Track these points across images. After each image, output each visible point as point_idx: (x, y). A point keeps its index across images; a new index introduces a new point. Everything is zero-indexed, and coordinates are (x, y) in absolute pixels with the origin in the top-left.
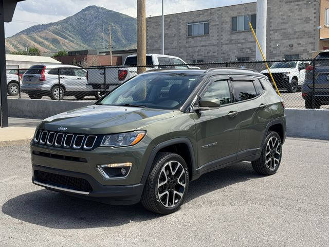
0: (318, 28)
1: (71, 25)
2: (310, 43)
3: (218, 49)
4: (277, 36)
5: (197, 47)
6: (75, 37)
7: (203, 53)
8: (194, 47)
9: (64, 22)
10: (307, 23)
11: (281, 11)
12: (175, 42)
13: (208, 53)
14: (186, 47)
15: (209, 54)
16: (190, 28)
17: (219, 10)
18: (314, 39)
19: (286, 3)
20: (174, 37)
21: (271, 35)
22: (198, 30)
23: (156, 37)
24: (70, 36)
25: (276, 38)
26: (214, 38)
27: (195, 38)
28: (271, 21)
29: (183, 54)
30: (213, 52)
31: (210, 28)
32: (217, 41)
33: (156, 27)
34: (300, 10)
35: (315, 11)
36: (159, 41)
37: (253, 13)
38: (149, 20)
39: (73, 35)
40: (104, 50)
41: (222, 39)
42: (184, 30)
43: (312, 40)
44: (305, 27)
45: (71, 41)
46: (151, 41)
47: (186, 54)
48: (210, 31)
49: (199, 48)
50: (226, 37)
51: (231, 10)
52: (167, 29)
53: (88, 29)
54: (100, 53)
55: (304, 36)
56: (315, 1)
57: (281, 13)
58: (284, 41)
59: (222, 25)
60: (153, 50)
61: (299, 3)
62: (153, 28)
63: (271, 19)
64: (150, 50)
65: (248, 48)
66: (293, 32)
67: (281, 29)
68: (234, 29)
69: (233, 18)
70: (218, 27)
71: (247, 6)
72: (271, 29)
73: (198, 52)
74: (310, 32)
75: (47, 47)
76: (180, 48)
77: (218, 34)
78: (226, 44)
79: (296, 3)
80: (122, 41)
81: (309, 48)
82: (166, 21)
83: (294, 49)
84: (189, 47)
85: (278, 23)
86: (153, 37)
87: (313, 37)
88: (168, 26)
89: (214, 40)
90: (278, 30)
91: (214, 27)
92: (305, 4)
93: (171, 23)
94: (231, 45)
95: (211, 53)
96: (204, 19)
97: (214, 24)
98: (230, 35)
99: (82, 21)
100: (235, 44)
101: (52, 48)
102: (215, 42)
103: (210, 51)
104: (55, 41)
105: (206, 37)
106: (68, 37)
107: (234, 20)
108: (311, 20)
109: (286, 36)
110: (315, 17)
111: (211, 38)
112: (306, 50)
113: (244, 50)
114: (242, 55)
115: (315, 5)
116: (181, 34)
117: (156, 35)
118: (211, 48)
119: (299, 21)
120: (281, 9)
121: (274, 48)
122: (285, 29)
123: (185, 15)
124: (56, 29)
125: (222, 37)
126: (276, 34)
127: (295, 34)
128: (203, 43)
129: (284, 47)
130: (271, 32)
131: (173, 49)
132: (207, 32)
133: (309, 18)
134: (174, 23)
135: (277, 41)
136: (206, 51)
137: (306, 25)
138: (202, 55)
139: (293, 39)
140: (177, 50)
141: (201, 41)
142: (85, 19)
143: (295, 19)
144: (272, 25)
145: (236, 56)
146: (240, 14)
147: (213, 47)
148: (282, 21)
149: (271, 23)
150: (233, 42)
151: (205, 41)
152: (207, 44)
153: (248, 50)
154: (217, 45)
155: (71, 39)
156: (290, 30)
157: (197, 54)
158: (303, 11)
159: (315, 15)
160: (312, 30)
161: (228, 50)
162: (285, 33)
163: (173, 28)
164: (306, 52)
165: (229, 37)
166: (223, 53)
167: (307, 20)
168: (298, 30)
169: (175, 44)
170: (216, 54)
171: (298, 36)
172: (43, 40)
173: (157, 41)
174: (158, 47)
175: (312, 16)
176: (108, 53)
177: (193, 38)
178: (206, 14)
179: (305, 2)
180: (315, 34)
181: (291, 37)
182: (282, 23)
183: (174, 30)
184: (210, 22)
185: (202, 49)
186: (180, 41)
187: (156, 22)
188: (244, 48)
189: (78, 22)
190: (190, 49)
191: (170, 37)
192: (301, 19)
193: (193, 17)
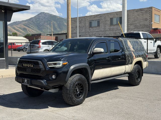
0: (151, 23)
1: (33, 21)
2: (148, 30)
3: (104, 33)
4: (132, 27)
5: (94, 32)
7: (97, 35)
8: (93, 32)
9: (29, 20)
10: (146, 21)
11: (133, 15)
12: (83, 29)
13: (99, 35)
14: (89, 32)
16: (90, 23)
17: (105, 15)
19: (136, 11)
20: (83, 27)
21: (129, 26)
22: (95, 24)
24: (32, 27)
25: (132, 28)
26: (102, 28)
27: (93, 28)
28: (129, 20)
29: (87, 36)
30: (102, 35)
31: (100, 23)
32: (104, 29)
33: (74, 23)
34: (143, 15)
35: (150, 15)
36: (76, 29)
37: (120, 16)
39: (33, 26)
40: (49, 34)
42: (88, 24)
44: (145, 23)
45: (33, 29)
47: (89, 35)
48: (100, 25)
49: (95, 33)
50: (108, 27)
51: (110, 15)
52: (80, 24)
53: (41, 24)
54: (47, 35)
55: (145, 27)
56: (150, 10)
57: (134, 16)
58: (135, 29)
59: (106, 22)
60: (73, 33)
61: (142, 11)
62: (73, 23)
63: (129, 19)
65: (119, 33)
67: (134, 24)
68: (111, 24)
69: (111, 18)
70: (104, 23)
71: (118, 13)
72: (129, 23)
74: (148, 25)
75: (21, 32)
76: (86, 33)
77: (104, 26)
78: (108, 31)
79: (141, 12)
82: (80, 20)
84: (90, 32)
85: (132, 21)
86: (73, 27)
87: (149, 27)
88: (80, 22)
89: (102, 29)
90: (132, 24)
91: (102, 23)
92: (145, 12)
93: (81, 21)
94: (110, 31)
96: (97, 19)
97: (102, 21)
98: (109, 26)
99: (38, 19)
100: (112, 30)
101: (23, 33)
102: (103, 30)
104: (24, 29)
105: (99, 27)
107: (111, 19)
108: (148, 19)
110: (150, 18)
115: (150, 12)
116: (86, 26)
117: (75, 26)
118: (101, 33)
119: (142, 20)
120: (133, 14)
122: (136, 24)
123: (88, 17)
124: (25, 23)
125: (106, 27)
126: (132, 26)
127: (140, 26)
128: (97, 30)
131: (83, 33)
132: (99, 25)
134: (83, 21)
137: (145, 22)
139: (140, 28)
141: (96, 29)
142: (39, 19)
143: (140, 19)
144: (129, 22)
146: (114, 17)
147: (101, 32)
148: (134, 20)
149: (129, 21)
150: (111, 30)
152: (99, 31)
153: (118, 34)
154: (104, 31)
155: (33, 28)
156: (138, 24)
157: (94, 35)
159: (150, 17)
161: (109, 33)
162: (136, 26)
163: (82, 23)
165: (109, 27)
166: (107, 35)
167: (146, 20)
168: (142, 24)
169: (83, 31)
172: (18, 29)
173: (75, 29)
174: (75, 32)
175: (148, 18)
176: (51, 35)
177: (92, 28)
178: (98, 17)
179: (145, 11)
180: (150, 26)
181: (139, 27)
182: (134, 21)
183: (83, 24)
184: (100, 20)
185: (97, 33)
186: (86, 29)
187: (74, 20)
188: (116, 33)
189: (36, 20)
190: (91, 33)
191: (81, 27)
192: (143, 19)
193: (92, 18)
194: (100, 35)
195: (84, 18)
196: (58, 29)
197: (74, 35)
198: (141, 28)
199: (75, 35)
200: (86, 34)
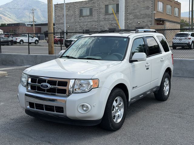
0: (154, 12)
2: (149, 21)
3: (97, 23)
4: (131, 17)
5: (86, 22)
6: (12, 15)
7: (89, 26)
8: (84, 22)
9: (5, 6)
10: (147, 9)
11: (133, 2)
12: (72, 19)
14: (79, 22)
15: (93, 27)
16: (81, 11)
17: (98, 1)
18: (152, 19)
20: (72, 16)
21: (128, 16)
22: (86, 12)
23: (61, 16)
24: (9, 15)
26: (96, 17)
27: (84, 17)
28: (128, 8)
29: (77, 27)
30: (95, 26)
31: (93, 11)
32: (97, 19)
33: (61, 10)
34: (144, 2)
35: (152, 3)
36: (63, 19)
37: (117, 3)
38: (57, 6)
39: (10, 14)
41: (100, 18)
42: (77, 13)
43: (150, 19)
44: (146, 12)
45: (9, 18)
46: (58, 18)
48: (93, 13)
49: (86, 23)
50: (102, 17)
51: (105, 1)
52: (68, 11)
54: (27, 25)
55: (146, 17)
57: (133, 4)
58: (135, 20)
59: (100, 9)
60: (59, 24)
62: (59, 10)
63: (128, 6)
64: (58, 24)
65: (115, 23)
66: (140, 15)
67: (133, 13)
68: (107, 13)
69: (106, 5)
70: (97, 11)
72: (128, 12)
73: (86, 25)
74: (149, 15)
76: (76, 22)
77: (97, 15)
78: (102, 21)
80: (41, 18)
81: (149, 24)
82: (67, 6)
83: (141, 24)
85: (132, 9)
86: (59, 16)
88: (68, 9)
91: (95, 11)
93: (70, 8)
94: (105, 22)
95: (94, 26)
96: (90, 6)
97: (95, 9)
98: (104, 15)
99: (16, 5)
100: (108, 21)
102: (96, 20)
103: (93, 25)
105: (91, 17)
106: (7, 15)
107: (107, 7)
108: (150, 8)
109: (136, 17)
110: (152, 6)
111: (93, 17)
112: (147, 25)
113: (112, 25)
114: (112, 27)
116: (76, 15)
117: (61, 15)
118: (94, 23)
119: (143, 8)
120: (133, 1)
121: (129, 24)
122: (136, 13)
123: (79, 3)
125: (100, 17)
126: (131, 15)
128: (89, 20)
129: (135, 23)
130: (128, 14)
131: (71, 23)
132: (91, 14)
133: (149, 6)
134: (72, 8)
135: (131, 20)
136: (91, 25)
137: (147, 10)
138: (88, 27)
139: (140, 18)
140: (73, 24)
141: (87, 19)
142: (18, 5)
143: (141, 7)
144: (128, 10)
145: (108, 28)
146: (110, 4)
148: (134, 8)
149: (127, 9)
150: (106, 20)
151: (90, 19)
152: (91, 21)
153: (115, 25)
154: (97, 21)
155: (9, 16)
156: (138, 14)
157: (85, 26)
158: (146, 2)
159: (152, 5)
160: (150, 13)
161: (103, 24)
162: (135, 15)
163: (71, 11)
164: (147, 26)
165: (104, 17)
166: (101, 26)
167: (148, 8)
168: (142, 14)
169: (73, 20)
170: (96, 27)
171: (143, 17)
173: (61, 19)
174: (62, 22)
175: (150, 6)
176: (32, 25)
177: (83, 17)
178: (90, 3)
180: (152, 16)
181: (139, 17)
182: (134, 9)
184: (93, 8)
185: (89, 23)
186: (75, 19)
187: (61, 7)
188: (112, 24)
189: (13, 6)
190: (81, 23)
191: (69, 16)
192: (145, 7)
193: (83, 5)
194: (93, 26)
195: (73, 4)
196: (42, 18)
197: (61, 26)
198: (142, 18)
199: (63, 26)
200: (76, 25)
